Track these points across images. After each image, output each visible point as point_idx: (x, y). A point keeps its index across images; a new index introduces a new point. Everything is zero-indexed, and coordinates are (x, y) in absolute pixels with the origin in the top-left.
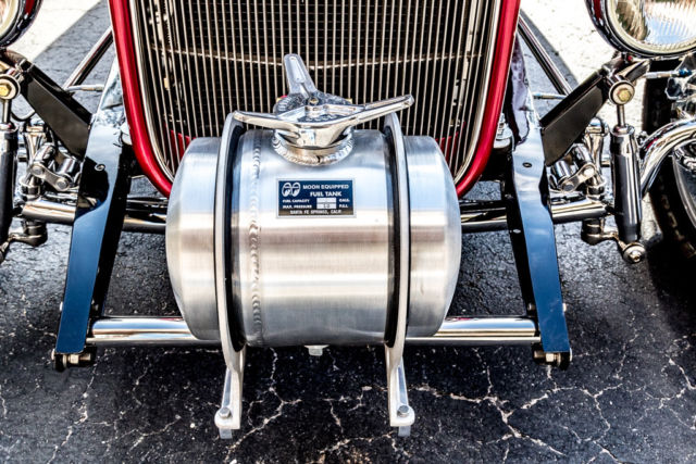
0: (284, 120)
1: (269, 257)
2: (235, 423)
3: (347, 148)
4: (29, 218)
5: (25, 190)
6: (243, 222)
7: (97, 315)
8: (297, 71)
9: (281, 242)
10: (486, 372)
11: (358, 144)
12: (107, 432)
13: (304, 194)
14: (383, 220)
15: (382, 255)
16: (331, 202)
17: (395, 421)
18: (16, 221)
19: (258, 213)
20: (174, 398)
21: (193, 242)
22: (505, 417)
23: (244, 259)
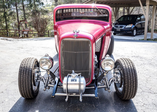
0: (72, 75)
1: (70, 85)
2: (67, 100)
3: (76, 77)
4: (48, 86)
5: (49, 83)
6: (68, 83)
7: (56, 93)
8: (73, 71)
9: (71, 84)
10: (93, 103)
11: (77, 77)
12: (55, 106)
13: (73, 80)
14: (78, 83)
15: (78, 85)
16: (75, 81)
17: (80, 100)
18: (47, 86)
19: (70, 82)
20: (61, 104)
21: (65, 84)
22: (94, 106)
23: (68, 85)
